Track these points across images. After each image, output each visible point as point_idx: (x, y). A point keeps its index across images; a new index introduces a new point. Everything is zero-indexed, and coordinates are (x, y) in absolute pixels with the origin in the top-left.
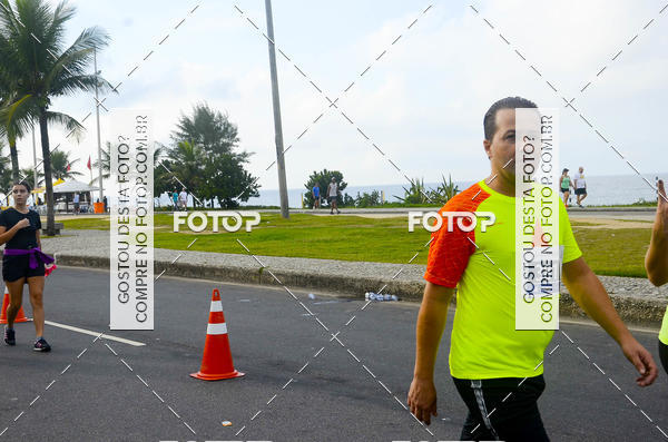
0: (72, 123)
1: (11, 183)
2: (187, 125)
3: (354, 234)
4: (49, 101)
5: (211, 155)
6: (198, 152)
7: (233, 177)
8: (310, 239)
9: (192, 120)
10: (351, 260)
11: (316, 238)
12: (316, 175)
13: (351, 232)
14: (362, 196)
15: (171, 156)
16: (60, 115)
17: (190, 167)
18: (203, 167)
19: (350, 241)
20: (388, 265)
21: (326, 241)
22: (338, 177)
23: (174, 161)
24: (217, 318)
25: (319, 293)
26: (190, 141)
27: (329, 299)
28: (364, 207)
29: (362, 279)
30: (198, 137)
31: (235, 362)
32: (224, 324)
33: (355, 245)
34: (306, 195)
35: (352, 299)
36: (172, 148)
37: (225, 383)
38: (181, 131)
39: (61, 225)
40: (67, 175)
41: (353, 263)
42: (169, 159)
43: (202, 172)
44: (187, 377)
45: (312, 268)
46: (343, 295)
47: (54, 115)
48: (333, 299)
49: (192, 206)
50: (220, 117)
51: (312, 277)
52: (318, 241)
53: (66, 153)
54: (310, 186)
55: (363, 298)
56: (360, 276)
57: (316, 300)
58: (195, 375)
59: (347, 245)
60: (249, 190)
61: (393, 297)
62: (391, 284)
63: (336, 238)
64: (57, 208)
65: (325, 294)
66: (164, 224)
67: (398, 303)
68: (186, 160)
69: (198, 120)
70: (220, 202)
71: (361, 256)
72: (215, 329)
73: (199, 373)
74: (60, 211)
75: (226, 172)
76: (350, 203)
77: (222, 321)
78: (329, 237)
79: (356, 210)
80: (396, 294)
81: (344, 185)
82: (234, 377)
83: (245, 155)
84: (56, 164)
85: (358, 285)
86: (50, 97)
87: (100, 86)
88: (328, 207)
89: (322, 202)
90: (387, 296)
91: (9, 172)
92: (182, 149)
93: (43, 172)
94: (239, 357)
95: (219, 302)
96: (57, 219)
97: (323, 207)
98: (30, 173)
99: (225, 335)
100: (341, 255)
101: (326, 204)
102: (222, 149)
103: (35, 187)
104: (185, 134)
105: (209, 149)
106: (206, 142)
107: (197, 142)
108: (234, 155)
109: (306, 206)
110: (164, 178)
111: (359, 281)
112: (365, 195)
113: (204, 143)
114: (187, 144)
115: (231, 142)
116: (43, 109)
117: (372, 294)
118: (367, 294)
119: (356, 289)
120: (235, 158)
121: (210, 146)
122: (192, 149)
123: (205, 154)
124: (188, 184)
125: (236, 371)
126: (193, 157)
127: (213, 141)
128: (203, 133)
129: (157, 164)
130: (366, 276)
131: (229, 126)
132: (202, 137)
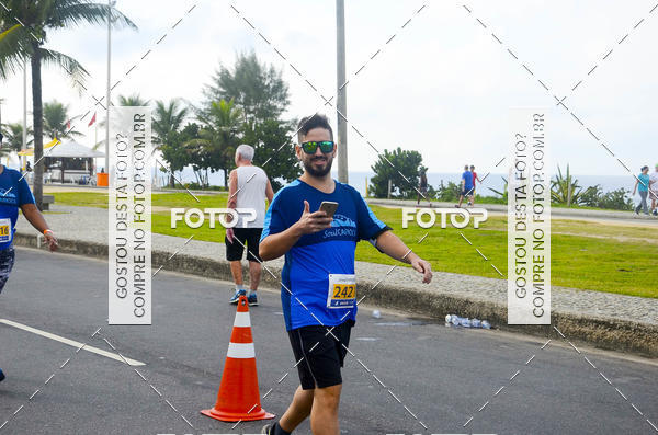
0: (73, 66)
2: (225, 80)
4: (44, 35)
5: (252, 119)
6: (236, 116)
7: (278, 150)
9: (233, 74)
12: (387, 155)
14: (446, 186)
15: (200, 118)
16: (59, 55)
17: (225, 135)
18: (240, 136)
20: (479, 279)
22: (415, 158)
23: (204, 125)
24: (242, 335)
25: (384, 311)
26: (228, 99)
27: (396, 319)
28: (448, 200)
29: (443, 296)
30: (238, 96)
32: (252, 345)
33: (433, 249)
34: (372, 180)
35: (425, 322)
36: (203, 108)
38: (216, 86)
39: (51, 198)
40: (65, 136)
42: (198, 123)
43: (239, 141)
44: (197, 414)
45: (376, 276)
46: (415, 315)
47: (46, 54)
48: (401, 320)
50: (272, 71)
51: (374, 288)
53: (64, 106)
54: (377, 167)
55: (442, 321)
58: (207, 413)
61: (484, 323)
62: (482, 305)
64: (48, 176)
65: (391, 312)
67: (492, 332)
68: (219, 124)
69: (240, 72)
72: (240, 351)
73: (213, 410)
74: (53, 180)
75: (269, 144)
77: (250, 341)
80: (488, 320)
82: (260, 418)
84: (50, 120)
85: (436, 303)
86: (46, 29)
87: (114, 19)
88: (400, 197)
89: (393, 190)
90: (475, 322)
92: (216, 110)
93: (32, 129)
95: (247, 314)
96: (47, 190)
97: (393, 197)
98: (17, 130)
99: (252, 360)
101: (397, 192)
102: (267, 113)
103: (23, 148)
104: (221, 89)
105: (250, 112)
106: (247, 103)
107: (236, 102)
108: (282, 122)
109: (372, 195)
110: (191, 147)
111: (439, 298)
112: (450, 184)
113: (244, 104)
114: (224, 103)
115: (279, 105)
116: (35, 44)
117: (455, 317)
118: (448, 317)
119: (434, 310)
120: (283, 126)
121: (252, 108)
122: (229, 111)
123: (245, 118)
124: (219, 156)
125: (263, 411)
126: (229, 121)
127: (256, 101)
128: (244, 90)
129: (182, 127)
130: (447, 293)
131: (280, 84)
132: (243, 95)
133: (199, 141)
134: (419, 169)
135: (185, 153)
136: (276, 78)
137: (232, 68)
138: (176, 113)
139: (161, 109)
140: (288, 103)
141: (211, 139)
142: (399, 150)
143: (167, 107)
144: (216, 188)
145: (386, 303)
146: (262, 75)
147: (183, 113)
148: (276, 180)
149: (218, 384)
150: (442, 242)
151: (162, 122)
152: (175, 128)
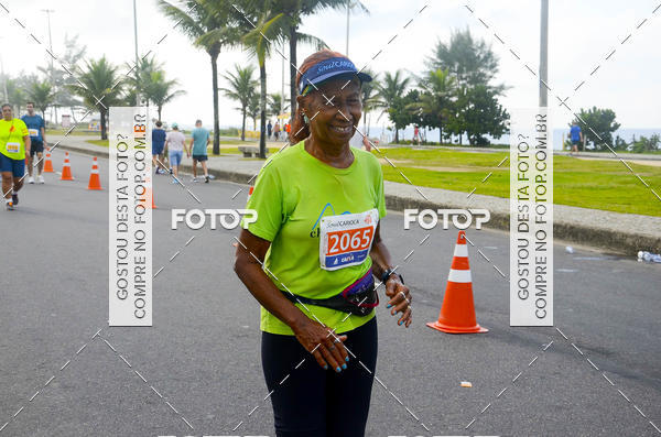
1: (259, 106)
2: (443, 52)
3: (626, 183)
4: (300, 21)
5: (464, 85)
6: (451, 82)
7: (486, 110)
8: (572, 184)
9: (449, 48)
10: (623, 212)
11: (579, 185)
12: (583, 114)
13: (623, 179)
14: (638, 139)
15: (420, 85)
16: (310, 37)
17: (440, 99)
18: (454, 99)
19: (619, 189)
21: (591, 188)
22: (609, 116)
23: (424, 91)
24: (461, 264)
25: (579, 247)
26: (444, 69)
27: (591, 254)
28: (639, 152)
29: (636, 235)
30: (453, 65)
31: (478, 315)
32: (469, 271)
35: (619, 257)
36: (423, 76)
37: (466, 337)
38: (435, 57)
41: (626, 216)
42: (419, 89)
43: (453, 104)
44: (423, 326)
45: (574, 218)
46: (609, 251)
47: (304, 36)
48: (597, 256)
49: (438, 141)
50: (483, 45)
51: (572, 227)
52: (582, 188)
55: (635, 257)
56: (633, 231)
57: (575, 254)
58: (432, 325)
59: (617, 194)
60: (503, 127)
63: (604, 185)
65: (587, 248)
66: (407, 158)
68: (436, 90)
69: (455, 45)
70: (469, 138)
71: (633, 207)
72: (461, 277)
75: (478, 106)
76: (621, 147)
77: (467, 268)
78: (594, 184)
79: (630, 156)
81: (617, 126)
82: (475, 333)
83: (502, 87)
85: (629, 241)
86: (301, 16)
87: (353, 6)
88: (594, 150)
89: (587, 144)
91: (257, 96)
92: (434, 79)
93: (289, 97)
94: (483, 310)
95: (464, 247)
97: (587, 150)
98: (277, 98)
99: (469, 285)
100: (608, 205)
101: (592, 146)
102: (478, 79)
103: (281, 112)
104: (439, 61)
105: (462, 79)
106: (460, 71)
107: (450, 71)
108: (490, 88)
109: (569, 148)
110: (411, 109)
111: (632, 236)
112: (642, 138)
113: (458, 72)
114: (440, 72)
115: (489, 73)
116: (294, 28)
117: (647, 254)
118: (640, 254)
119: (627, 247)
120: (491, 90)
121: (464, 76)
122: (444, 79)
123: (458, 84)
124: (436, 117)
125: (478, 326)
126: (444, 87)
127: (468, 70)
128: (459, 60)
129: (405, 93)
130: (640, 233)
131: (489, 55)
132: (457, 65)
133: (418, 105)
134: (612, 125)
135: (407, 114)
136: (486, 49)
137: (448, 42)
138: (400, 82)
139: (388, 78)
140: (497, 71)
141: (429, 103)
142: (595, 108)
143: (393, 77)
144: (433, 144)
145: (583, 240)
146: (474, 47)
147: (406, 82)
148: (484, 136)
149: (441, 303)
150: (634, 188)
151: (389, 89)
152: (399, 94)
